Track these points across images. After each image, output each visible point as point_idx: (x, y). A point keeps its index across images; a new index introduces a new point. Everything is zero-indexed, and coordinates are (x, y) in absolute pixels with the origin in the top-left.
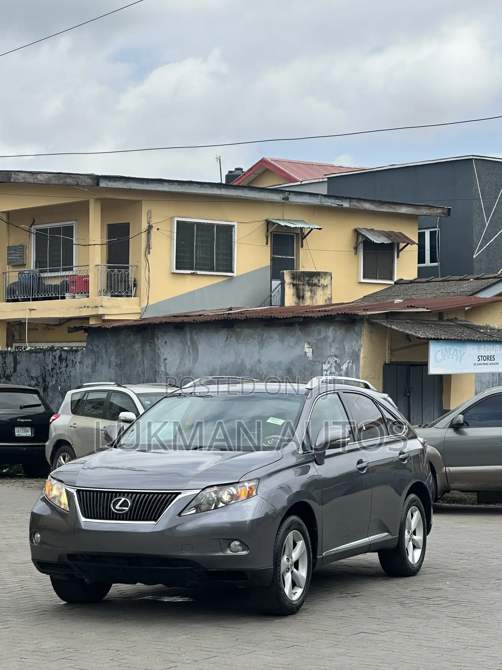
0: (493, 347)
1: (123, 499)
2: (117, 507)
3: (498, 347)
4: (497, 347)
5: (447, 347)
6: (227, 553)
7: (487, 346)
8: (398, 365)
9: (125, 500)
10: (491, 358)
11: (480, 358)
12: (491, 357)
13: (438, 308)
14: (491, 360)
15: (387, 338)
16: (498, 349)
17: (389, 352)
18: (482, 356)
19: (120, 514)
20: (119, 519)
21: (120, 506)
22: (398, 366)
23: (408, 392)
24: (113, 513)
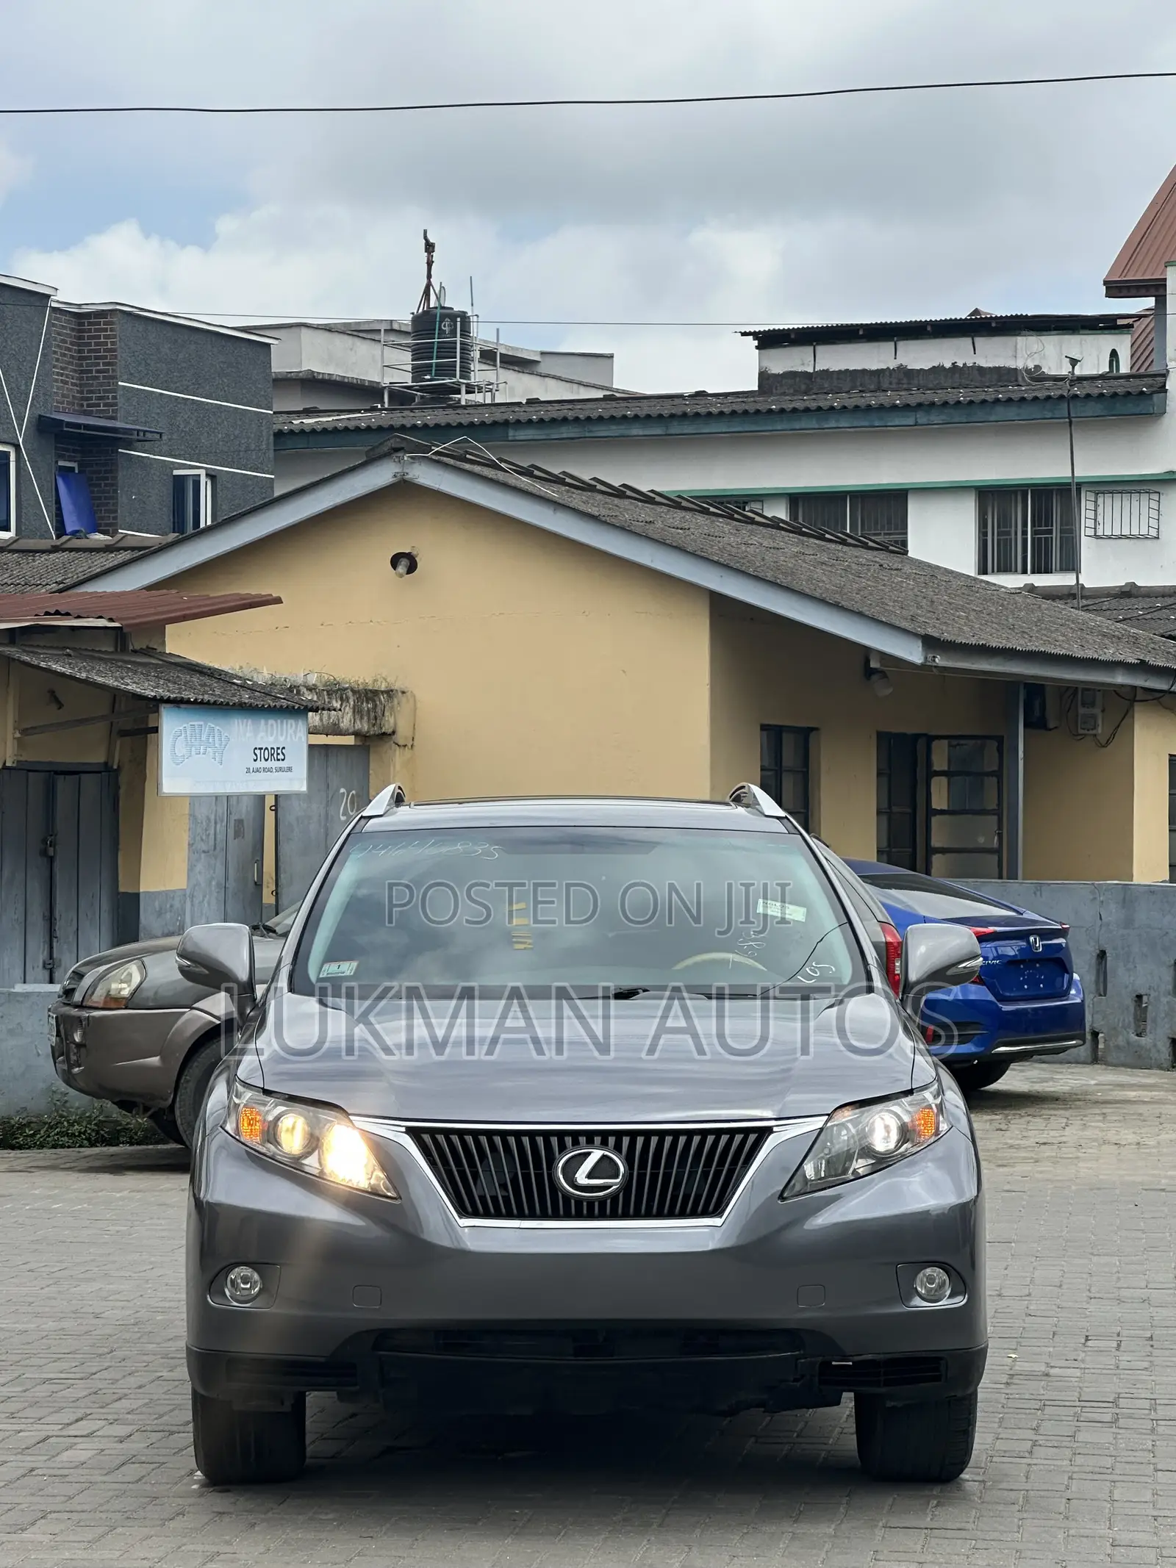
0: (282, 723)
1: (596, 1155)
2: (581, 1178)
3: (291, 726)
4: (289, 725)
5: (195, 723)
6: (913, 1303)
7: (271, 722)
8: (29, 771)
9: (604, 1157)
10: (278, 754)
11: (258, 752)
12: (279, 751)
13: (133, 618)
14: (278, 760)
15: (11, 699)
16: (291, 731)
17: (18, 735)
18: (261, 749)
19: (591, 1203)
20: (591, 1216)
21: (590, 1176)
22: (30, 774)
23: (51, 846)
24: (567, 1197)
